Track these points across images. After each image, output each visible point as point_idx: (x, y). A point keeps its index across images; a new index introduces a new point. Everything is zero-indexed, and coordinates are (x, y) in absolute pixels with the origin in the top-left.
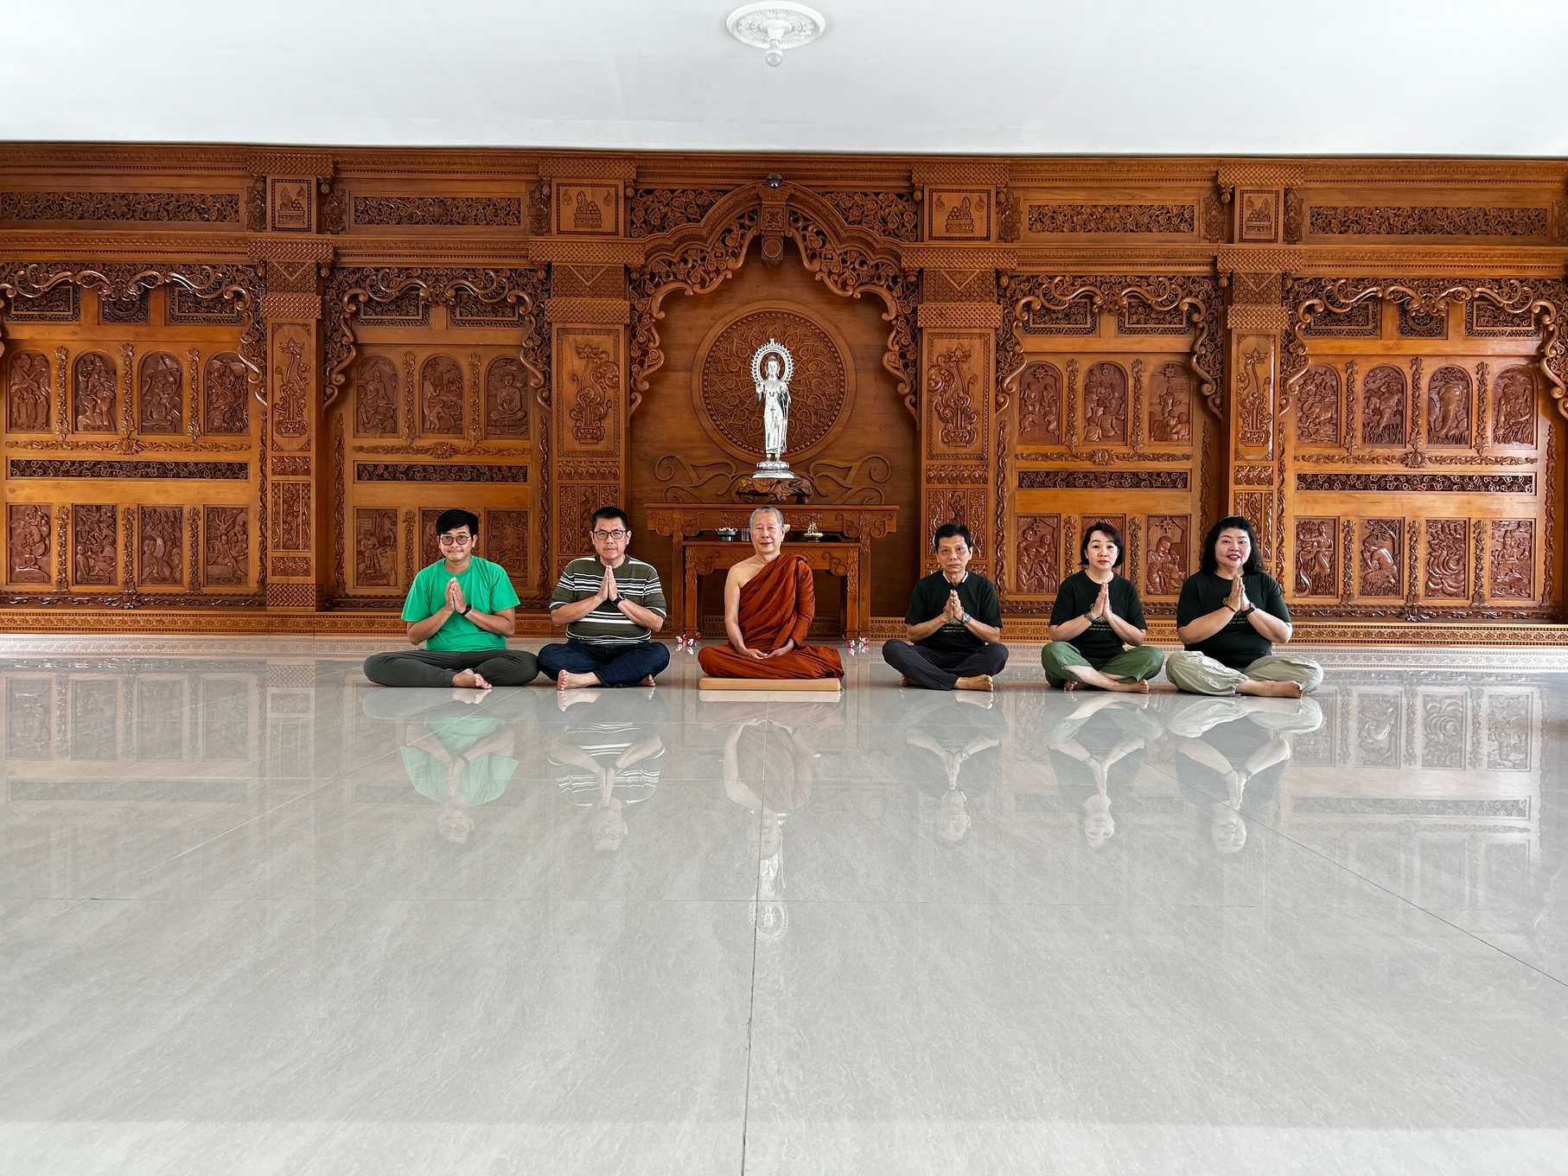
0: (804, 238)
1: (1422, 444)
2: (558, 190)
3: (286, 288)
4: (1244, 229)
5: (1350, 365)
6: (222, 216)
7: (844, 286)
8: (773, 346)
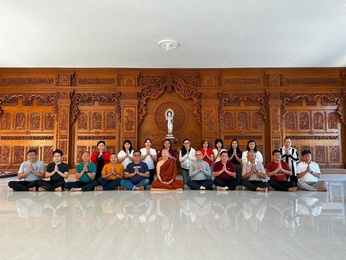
0: (176, 86)
1: (313, 130)
2: (123, 77)
3: (63, 98)
4: (271, 83)
5: (296, 112)
6: (50, 83)
7: (185, 96)
8: (169, 110)
